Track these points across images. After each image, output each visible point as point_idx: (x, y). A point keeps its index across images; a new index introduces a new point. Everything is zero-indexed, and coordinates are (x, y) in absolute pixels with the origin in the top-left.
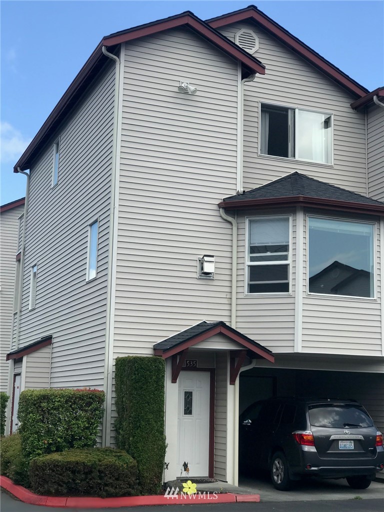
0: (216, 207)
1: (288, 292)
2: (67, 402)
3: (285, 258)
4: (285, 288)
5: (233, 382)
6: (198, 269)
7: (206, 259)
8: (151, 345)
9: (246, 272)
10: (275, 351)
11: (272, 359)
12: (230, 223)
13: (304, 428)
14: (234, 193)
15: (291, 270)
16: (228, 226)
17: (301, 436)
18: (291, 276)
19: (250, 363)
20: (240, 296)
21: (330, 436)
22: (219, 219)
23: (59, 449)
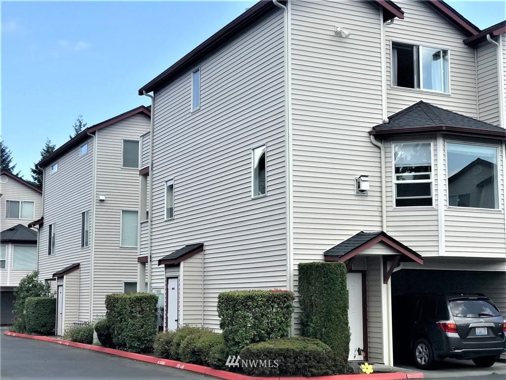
0: (367, 135)
1: (432, 205)
2: (268, 300)
3: (428, 177)
4: (429, 202)
5: (386, 282)
6: (355, 188)
7: (363, 178)
8: (322, 252)
9: (394, 189)
10: (423, 255)
11: (421, 262)
12: (379, 147)
13: (448, 318)
14: (381, 122)
15: (433, 188)
16: (377, 150)
17: (445, 325)
18: (433, 193)
19: (398, 265)
20: (390, 209)
21: (470, 324)
22: (370, 145)
23: (262, 339)
